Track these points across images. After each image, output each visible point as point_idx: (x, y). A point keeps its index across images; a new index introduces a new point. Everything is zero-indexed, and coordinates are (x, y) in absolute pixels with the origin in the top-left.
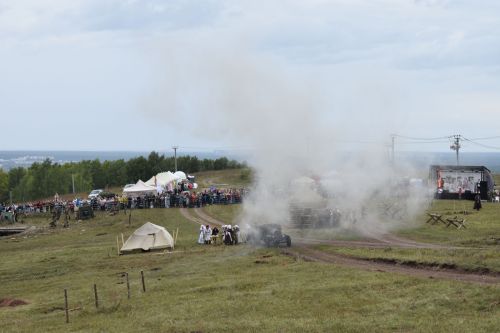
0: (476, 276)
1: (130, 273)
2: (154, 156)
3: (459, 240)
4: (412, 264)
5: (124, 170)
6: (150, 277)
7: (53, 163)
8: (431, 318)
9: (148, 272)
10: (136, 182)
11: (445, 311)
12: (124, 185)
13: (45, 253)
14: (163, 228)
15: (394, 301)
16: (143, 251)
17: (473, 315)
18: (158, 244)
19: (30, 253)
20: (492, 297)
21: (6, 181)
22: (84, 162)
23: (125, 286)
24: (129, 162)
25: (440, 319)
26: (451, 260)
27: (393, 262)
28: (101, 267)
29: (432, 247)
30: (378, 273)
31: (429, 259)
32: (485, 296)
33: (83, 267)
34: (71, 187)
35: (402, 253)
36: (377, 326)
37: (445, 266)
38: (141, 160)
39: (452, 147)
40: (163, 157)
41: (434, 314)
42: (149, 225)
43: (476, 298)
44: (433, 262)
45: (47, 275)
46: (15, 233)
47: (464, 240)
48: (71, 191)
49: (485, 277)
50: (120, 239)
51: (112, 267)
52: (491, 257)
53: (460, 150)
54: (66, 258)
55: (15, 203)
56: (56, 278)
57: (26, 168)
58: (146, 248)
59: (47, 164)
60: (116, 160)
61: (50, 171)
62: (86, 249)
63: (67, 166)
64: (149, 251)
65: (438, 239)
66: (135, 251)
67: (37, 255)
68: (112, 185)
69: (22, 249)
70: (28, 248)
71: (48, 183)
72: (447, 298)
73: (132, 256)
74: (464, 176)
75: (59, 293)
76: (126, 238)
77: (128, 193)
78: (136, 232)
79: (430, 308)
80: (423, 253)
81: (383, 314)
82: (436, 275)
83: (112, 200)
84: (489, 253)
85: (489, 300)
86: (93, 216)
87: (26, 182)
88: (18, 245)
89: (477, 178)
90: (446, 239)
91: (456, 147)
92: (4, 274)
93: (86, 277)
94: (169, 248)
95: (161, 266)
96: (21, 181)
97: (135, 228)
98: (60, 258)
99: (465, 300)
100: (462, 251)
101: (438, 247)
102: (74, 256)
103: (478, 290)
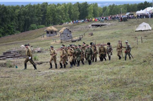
1: (138, 37)
2: (146, 2)
5: (136, 7)
6: (144, 38)
7: (115, 5)
9: (143, 37)
10: (140, 10)
12: (136, 11)
13: (113, 31)
14: (148, 24)
16: (142, 31)
18: (146, 29)
19: (109, 31)
21: (102, 10)
22: (124, 5)
23: (136, 41)
24: (138, 5)
28: (129, 35)
33: (124, 35)
34: (120, 12)
38: (142, 4)
40: (148, 3)
42: (144, 23)
45: (113, 37)
46: (104, 25)
48: (120, 13)
50: (135, 27)
51: (132, 35)
54: (119, 33)
55: (104, 17)
56: (116, 38)
57: (107, 7)
58: (143, 30)
59: (114, 5)
60: (134, 4)
61: (114, 7)
62: (125, 30)
63: (119, 6)
64: (144, 31)
66: (139, 31)
67: (110, 32)
68: (133, 11)
69: (106, 30)
70: (108, 30)
71: (114, 11)
73: (139, 32)
75: (117, 43)
76: (137, 27)
77: (137, 13)
78: (140, 25)
83: (133, 16)
86: (127, 21)
87: (107, 10)
88: (105, 29)
92: (101, 37)
93: (124, 38)
94: (150, 30)
95: (147, 35)
96: (106, 10)
97: (139, 24)
98: (117, 32)
102: (121, 32)
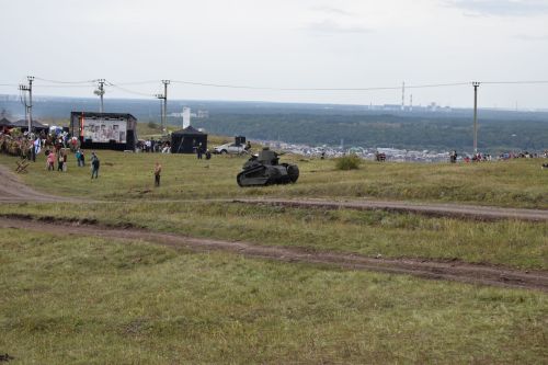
0: (119, 232)
3: (101, 193)
4: (49, 220)
8: (68, 277)
11: (84, 270)
15: (28, 261)
17: (113, 273)
20: (134, 253)
25: (77, 278)
26: (91, 215)
27: (28, 218)
29: (72, 201)
30: (12, 231)
31: (70, 215)
32: (126, 253)
35: (39, 207)
36: (8, 288)
37: (85, 221)
39: (96, 92)
41: (71, 273)
43: (117, 255)
44: (72, 217)
47: (106, 193)
49: (127, 233)
52: (135, 211)
53: (104, 96)
65: (79, 192)
72: (86, 256)
74: (109, 124)
79: (67, 266)
80: (62, 208)
81: (14, 275)
82: (75, 231)
84: (133, 207)
85: (131, 257)
89: (123, 126)
90: (87, 193)
91: (101, 92)
99: (105, 258)
100: (105, 205)
101: (79, 202)
103: (119, 247)
